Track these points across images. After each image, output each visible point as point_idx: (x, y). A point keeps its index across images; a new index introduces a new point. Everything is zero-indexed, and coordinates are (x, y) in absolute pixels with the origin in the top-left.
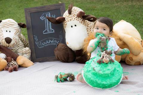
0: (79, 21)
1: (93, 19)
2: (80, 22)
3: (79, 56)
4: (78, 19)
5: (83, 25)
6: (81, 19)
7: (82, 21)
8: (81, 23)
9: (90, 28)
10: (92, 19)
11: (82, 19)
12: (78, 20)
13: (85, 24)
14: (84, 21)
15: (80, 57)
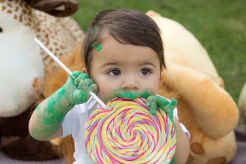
0: (12, 15)
1: (66, 9)
2: (15, 17)
3: (14, 135)
4: (8, 8)
5: (27, 28)
6: (18, 5)
7: (24, 12)
8: (21, 20)
9: (47, 36)
10: (62, 8)
11: (21, 5)
12: (10, 12)
13: (32, 24)
14: (30, 14)
15: (17, 138)
